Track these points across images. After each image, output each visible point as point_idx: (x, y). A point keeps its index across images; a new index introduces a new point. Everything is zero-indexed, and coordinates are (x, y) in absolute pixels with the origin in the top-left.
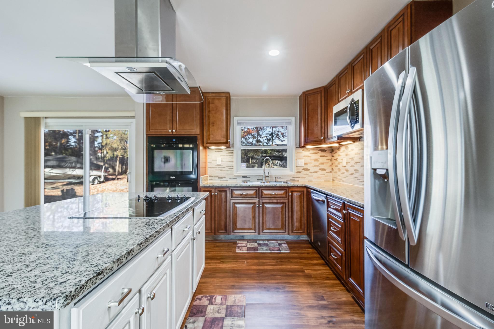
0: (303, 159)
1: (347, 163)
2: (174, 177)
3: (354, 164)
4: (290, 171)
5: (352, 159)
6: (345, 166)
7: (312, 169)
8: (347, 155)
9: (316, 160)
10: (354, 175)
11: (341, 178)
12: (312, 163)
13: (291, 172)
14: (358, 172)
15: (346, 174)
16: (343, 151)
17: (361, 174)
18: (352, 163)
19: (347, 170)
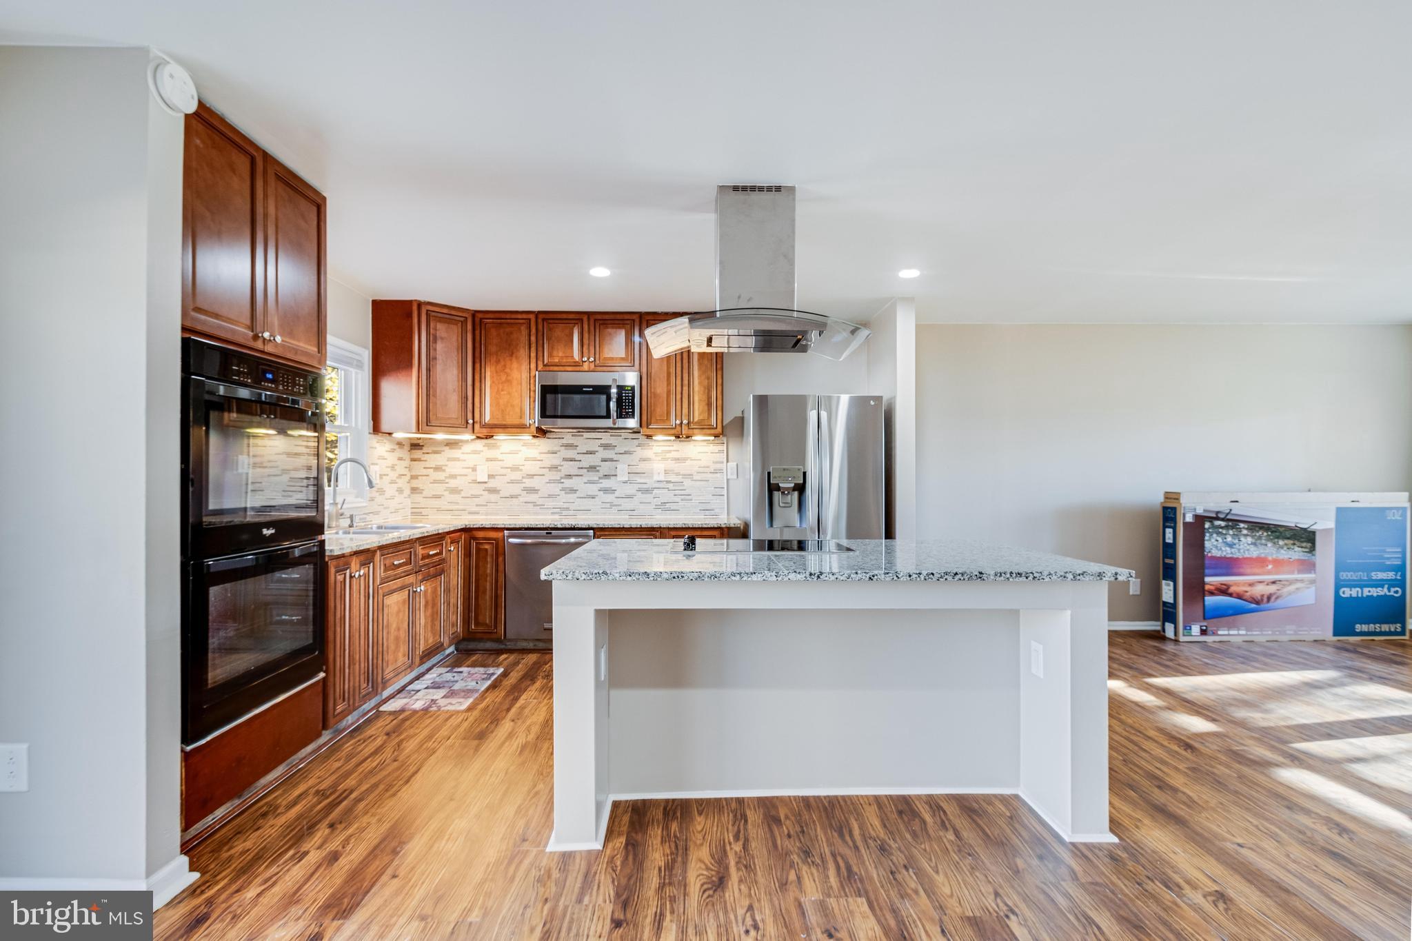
0: (377, 464)
1: (490, 476)
2: (273, 531)
3: (521, 478)
4: (357, 497)
5: (515, 469)
6: (486, 483)
7: (391, 490)
8: (488, 460)
9: (393, 467)
10: (521, 499)
11: (461, 507)
12: (387, 475)
13: (359, 500)
14: (537, 493)
15: (493, 497)
16: (475, 452)
17: (547, 496)
18: (516, 476)
19: (493, 491)
